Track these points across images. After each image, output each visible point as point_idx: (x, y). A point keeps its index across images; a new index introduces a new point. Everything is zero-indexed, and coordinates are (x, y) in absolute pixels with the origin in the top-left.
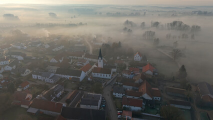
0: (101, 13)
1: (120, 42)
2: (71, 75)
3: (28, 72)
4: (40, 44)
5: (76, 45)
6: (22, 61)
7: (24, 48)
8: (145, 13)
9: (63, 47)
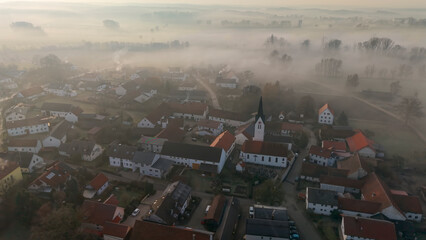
0: (209, 22)
1: (278, 83)
2: (196, 158)
3: (98, 150)
4: (104, 86)
5: (181, 89)
6: (76, 124)
7: (72, 95)
8: (300, 22)
9: (155, 92)
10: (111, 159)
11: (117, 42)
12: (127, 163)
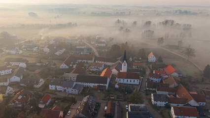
0: (84, 13)
2: (95, 83)
3: (42, 81)
4: (37, 47)
5: (78, 47)
6: (26, 69)
7: (20, 53)
9: (65, 49)
10: (50, 86)
11: (39, 24)
12: (59, 88)
